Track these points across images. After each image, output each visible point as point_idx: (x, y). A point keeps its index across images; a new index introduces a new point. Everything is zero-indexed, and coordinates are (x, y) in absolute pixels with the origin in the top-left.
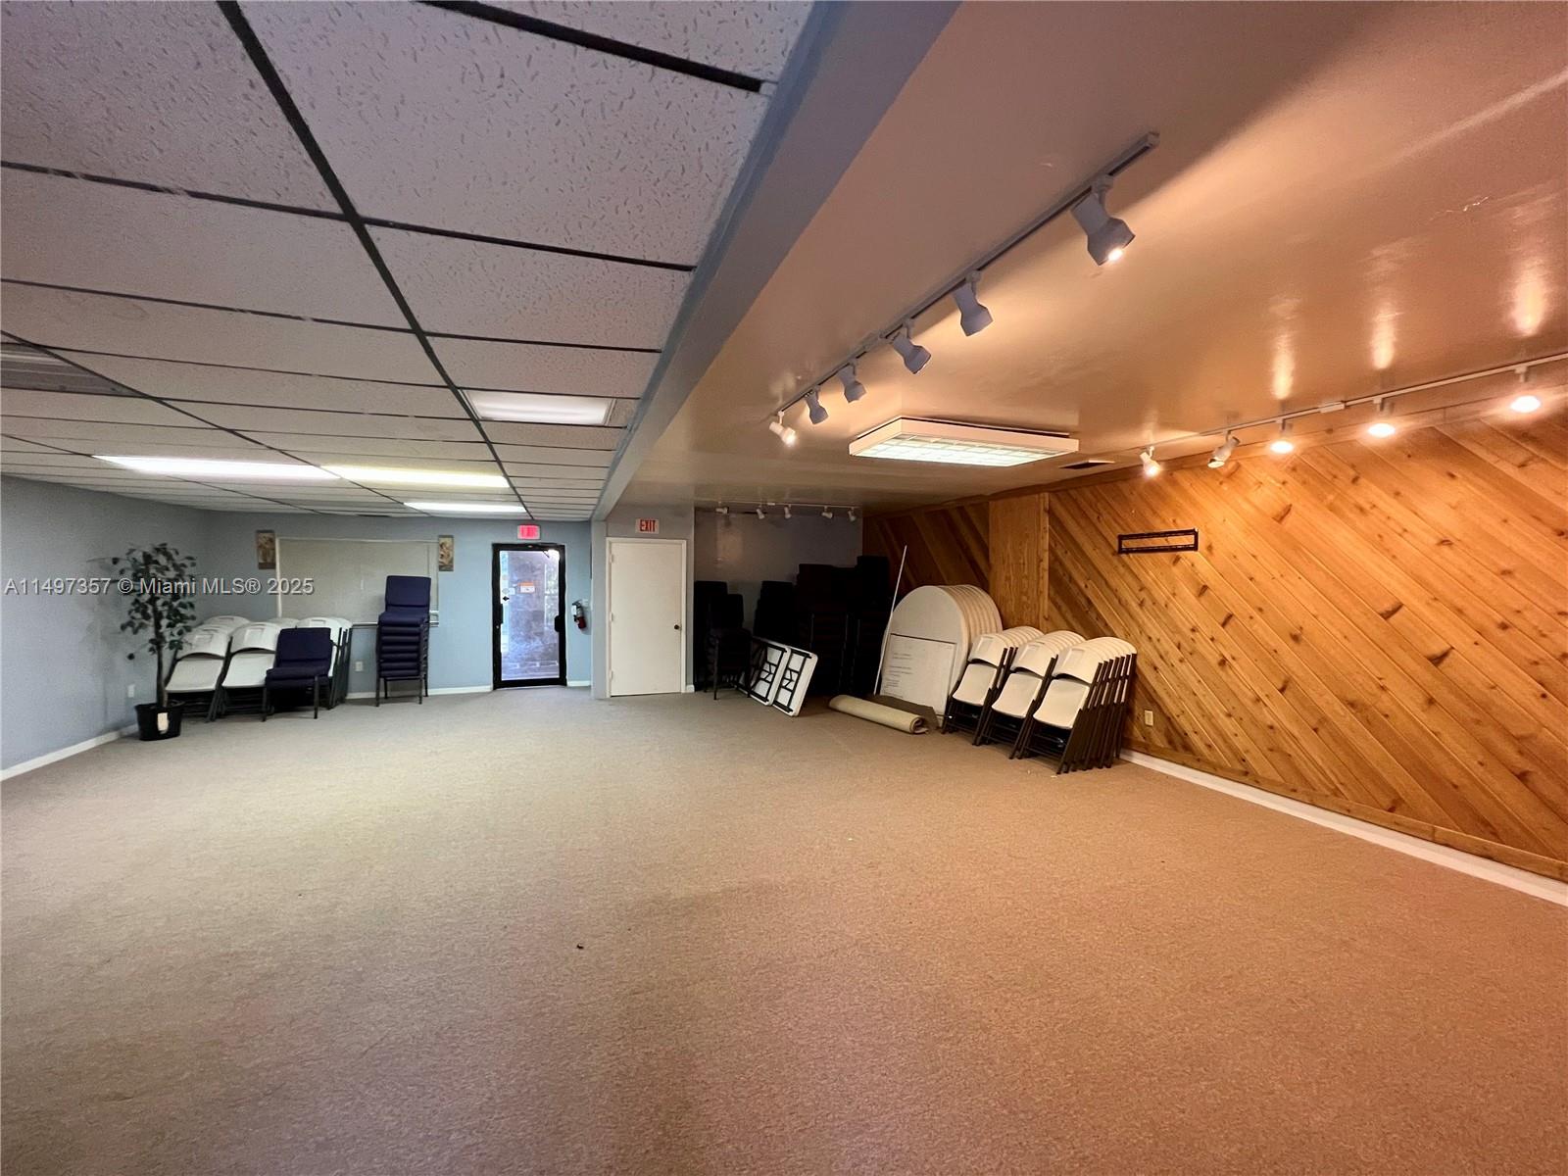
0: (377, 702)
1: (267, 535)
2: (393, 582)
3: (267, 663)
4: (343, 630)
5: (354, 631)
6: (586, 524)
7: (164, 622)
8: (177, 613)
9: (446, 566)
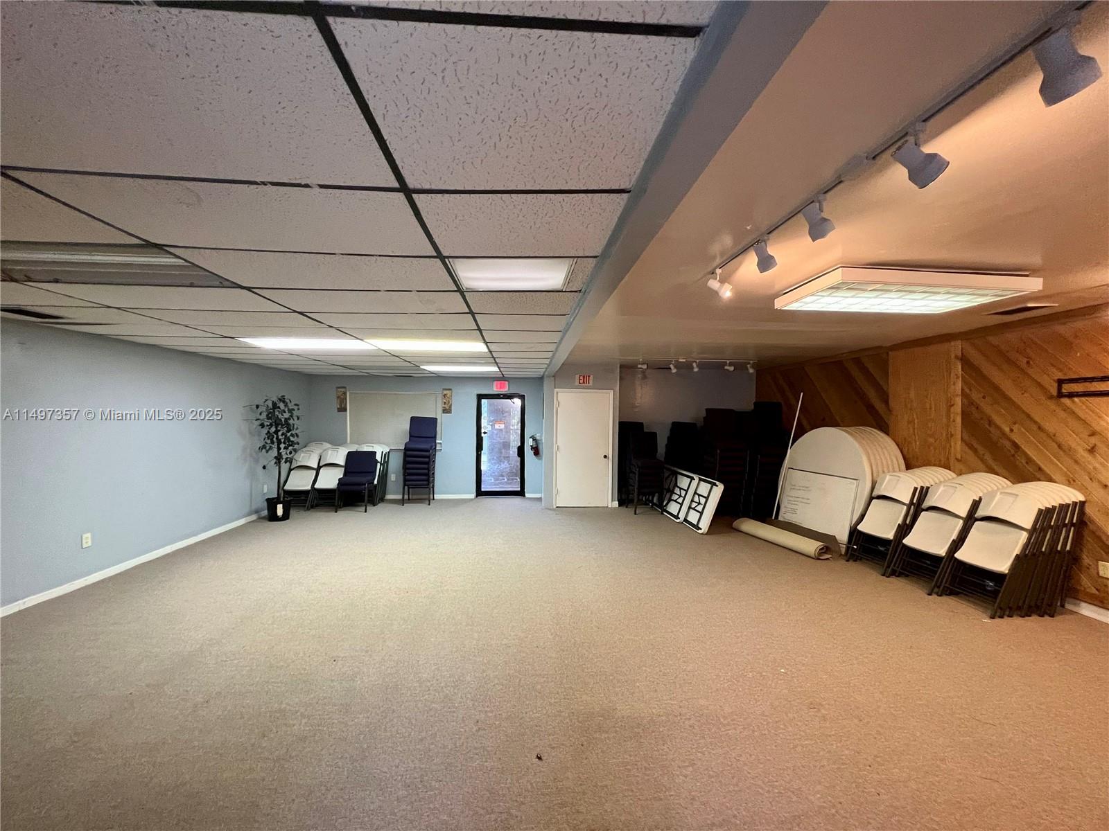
0: (402, 502)
1: (343, 390)
2: (414, 420)
3: (339, 474)
4: (384, 453)
5: (390, 453)
6: (541, 379)
7: (282, 446)
8: (289, 440)
9: (447, 411)
